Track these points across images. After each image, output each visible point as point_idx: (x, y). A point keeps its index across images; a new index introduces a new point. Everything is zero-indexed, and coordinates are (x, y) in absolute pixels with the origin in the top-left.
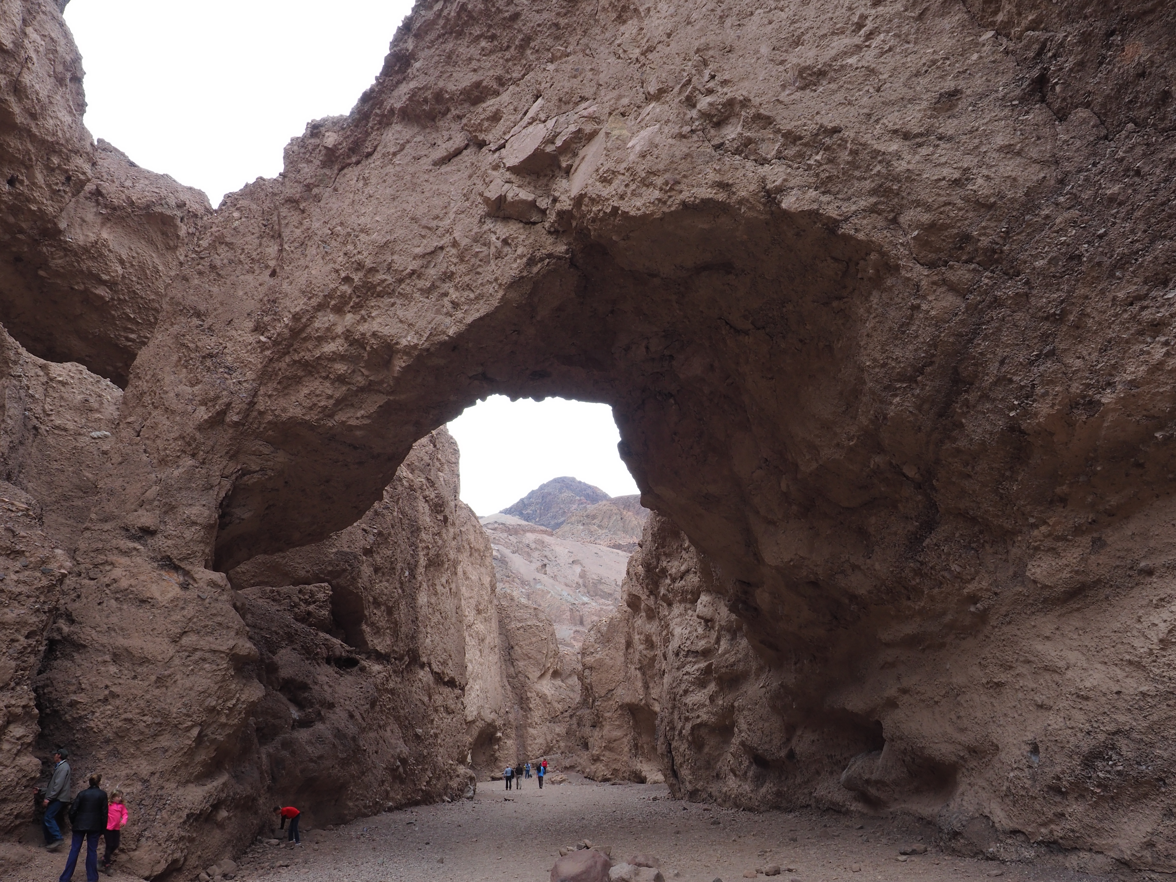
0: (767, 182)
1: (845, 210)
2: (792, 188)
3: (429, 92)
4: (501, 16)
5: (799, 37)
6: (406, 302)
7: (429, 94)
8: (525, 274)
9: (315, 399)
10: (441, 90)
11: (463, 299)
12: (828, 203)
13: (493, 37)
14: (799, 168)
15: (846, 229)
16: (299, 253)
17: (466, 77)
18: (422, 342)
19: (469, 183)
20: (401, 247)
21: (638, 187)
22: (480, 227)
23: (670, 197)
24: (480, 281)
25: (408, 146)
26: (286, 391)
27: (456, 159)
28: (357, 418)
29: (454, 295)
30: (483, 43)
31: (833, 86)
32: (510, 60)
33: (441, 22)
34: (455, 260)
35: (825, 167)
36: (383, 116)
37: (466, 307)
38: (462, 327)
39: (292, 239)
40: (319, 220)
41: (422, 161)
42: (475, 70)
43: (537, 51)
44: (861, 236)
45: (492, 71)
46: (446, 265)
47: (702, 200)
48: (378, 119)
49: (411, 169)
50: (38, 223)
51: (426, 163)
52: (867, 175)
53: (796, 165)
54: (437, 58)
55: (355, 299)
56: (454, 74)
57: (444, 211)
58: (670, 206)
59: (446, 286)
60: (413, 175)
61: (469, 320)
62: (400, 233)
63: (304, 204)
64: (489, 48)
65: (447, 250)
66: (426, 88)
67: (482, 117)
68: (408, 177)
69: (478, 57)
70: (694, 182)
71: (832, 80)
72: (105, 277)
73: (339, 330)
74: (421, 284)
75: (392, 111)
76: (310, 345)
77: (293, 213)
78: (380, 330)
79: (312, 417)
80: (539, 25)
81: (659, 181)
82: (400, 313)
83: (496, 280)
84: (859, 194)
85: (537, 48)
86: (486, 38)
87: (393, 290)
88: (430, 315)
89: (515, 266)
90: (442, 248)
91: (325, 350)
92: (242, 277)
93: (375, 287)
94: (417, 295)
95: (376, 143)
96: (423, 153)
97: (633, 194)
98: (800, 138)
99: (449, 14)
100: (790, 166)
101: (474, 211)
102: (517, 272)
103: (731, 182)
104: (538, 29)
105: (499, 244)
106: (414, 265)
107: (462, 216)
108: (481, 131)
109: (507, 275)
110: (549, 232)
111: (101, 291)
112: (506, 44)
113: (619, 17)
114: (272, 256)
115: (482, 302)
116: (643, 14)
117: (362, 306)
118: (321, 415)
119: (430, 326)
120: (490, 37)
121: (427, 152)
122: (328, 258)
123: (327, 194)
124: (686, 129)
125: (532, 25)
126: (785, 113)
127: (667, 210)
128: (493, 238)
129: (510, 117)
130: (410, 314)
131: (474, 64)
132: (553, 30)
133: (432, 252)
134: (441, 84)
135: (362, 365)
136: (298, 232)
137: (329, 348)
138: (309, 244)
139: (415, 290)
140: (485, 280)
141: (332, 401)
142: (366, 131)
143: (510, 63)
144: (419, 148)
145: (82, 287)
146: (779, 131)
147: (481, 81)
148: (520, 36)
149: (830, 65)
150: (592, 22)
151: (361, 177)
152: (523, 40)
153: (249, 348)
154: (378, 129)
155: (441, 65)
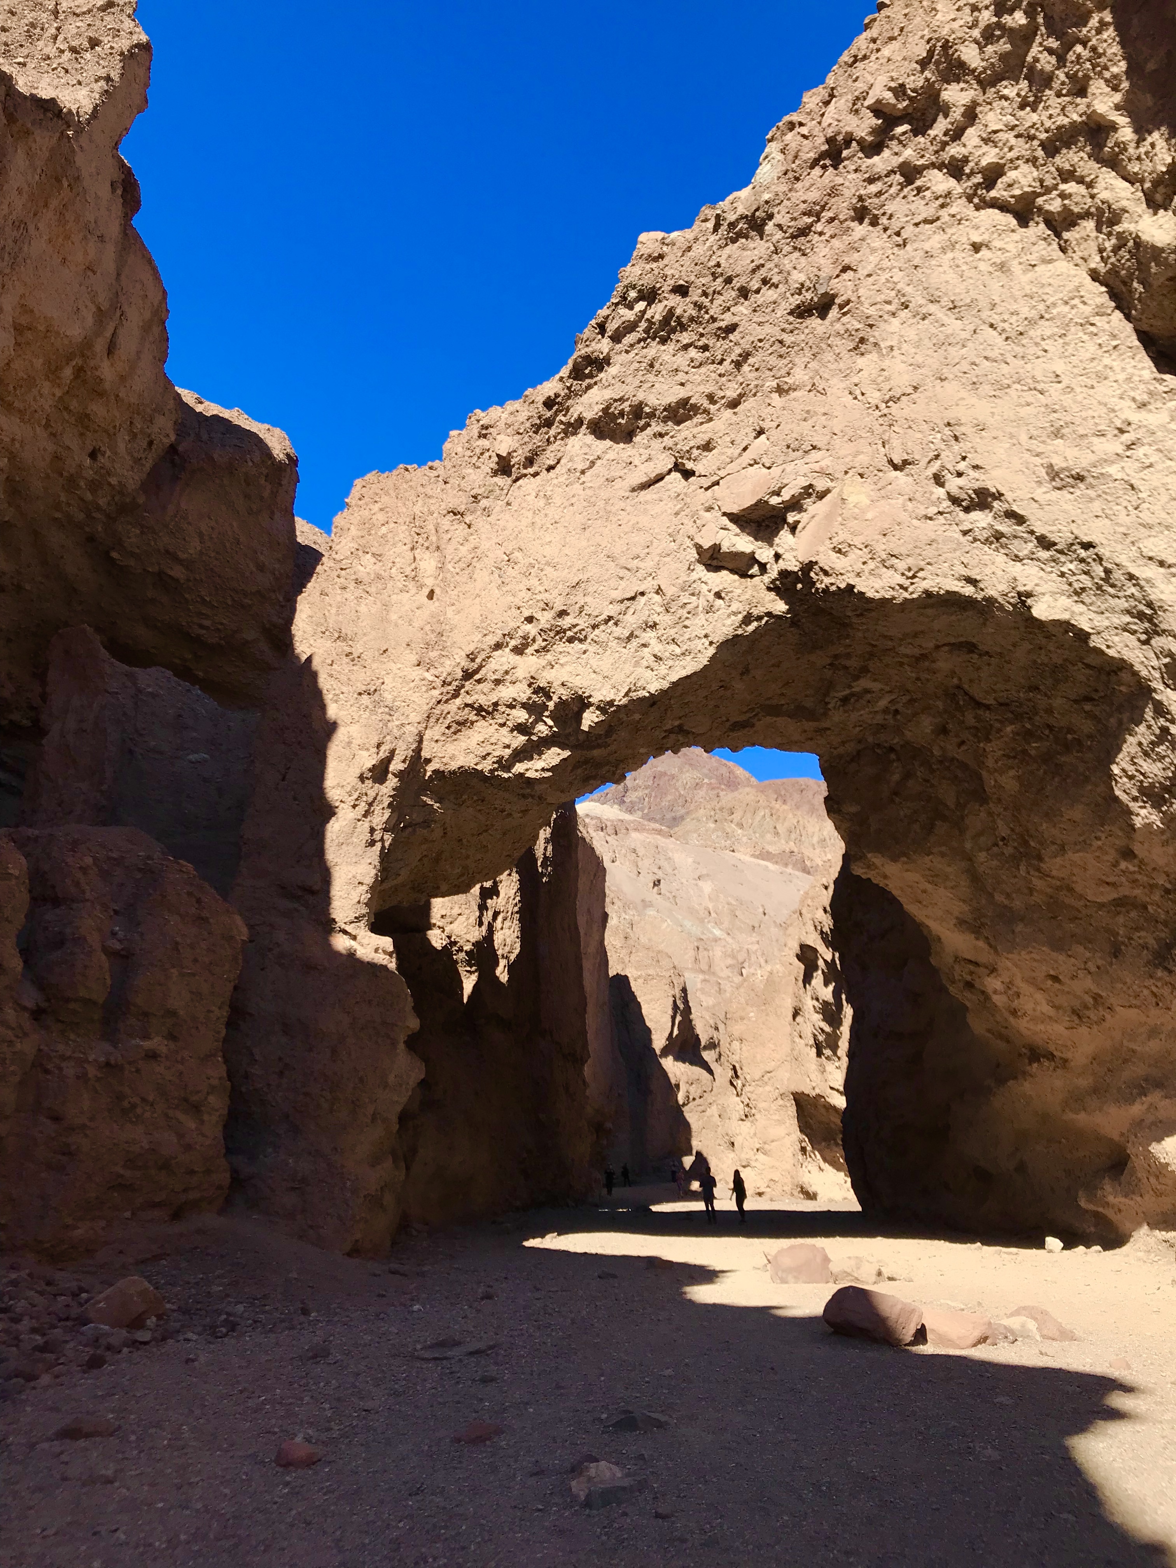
0: (1018, 583)
1: (1097, 624)
2: (1044, 594)
3: (627, 404)
4: (716, 325)
5: (1058, 430)
6: (600, 651)
7: (626, 406)
8: (740, 632)
9: (489, 748)
10: (641, 403)
11: (667, 654)
12: (1081, 614)
13: (705, 348)
14: (1052, 572)
15: (1096, 642)
16: (466, 576)
17: (672, 390)
18: (620, 700)
19: (676, 521)
20: (595, 588)
21: (877, 567)
22: (689, 575)
23: (912, 584)
24: (687, 636)
25: (599, 463)
26: (455, 737)
27: (657, 485)
28: (537, 771)
29: (657, 647)
30: (693, 353)
31: (1091, 493)
32: (724, 375)
33: (643, 325)
34: (659, 609)
35: (1078, 577)
36: (569, 424)
37: (670, 663)
38: (665, 685)
39: (457, 558)
40: (489, 539)
41: (618, 484)
42: (682, 384)
43: (757, 370)
44: (1111, 652)
45: (702, 386)
46: (647, 613)
47: (948, 592)
48: (562, 427)
49: (604, 494)
50: (116, 498)
51: (622, 487)
52: (1121, 594)
53: (1050, 569)
54: (637, 365)
55: (540, 643)
56: (657, 385)
57: (647, 550)
58: (912, 593)
59: (649, 636)
60: (607, 501)
61: (674, 677)
62: (593, 571)
63: (471, 518)
64: (700, 360)
65: (650, 596)
66: (622, 400)
67: (692, 443)
68: (601, 504)
69: (687, 369)
70: (939, 572)
71: (1092, 486)
72: (182, 556)
73: (520, 673)
74: (618, 631)
75: (580, 421)
76: (485, 687)
77: (456, 526)
78: (570, 680)
79: (486, 766)
80: (760, 341)
81: (901, 565)
82: (594, 662)
83: (706, 636)
84: (1113, 611)
85: (756, 366)
86: (696, 347)
87: (586, 637)
88: (628, 668)
89: (728, 622)
90: (642, 594)
91: (503, 695)
92: (394, 597)
93: (565, 632)
94: (613, 644)
95: (560, 455)
96: (618, 474)
97: (872, 572)
98: (1055, 544)
99: (653, 317)
100: (1043, 569)
101: (682, 555)
102: (731, 629)
103: (978, 578)
104: (760, 344)
105: (711, 597)
106: (612, 610)
107: (667, 559)
108: (689, 459)
109: (719, 632)
110: (769, 589)
111: (178, 572)
112: (719, 357)
113: (856, 348)
114: (429, 573)
115: (688, 658)
116: (884, 351)
117: (548, 651)
118: (496, 766)
119: (629, 680)
120: (701, 347)
121: (622, 474)
122: (504, 589)
123: (498, 508)
124: (933, 510)
125: (752, 339)
126: (1040, 514)
127: (909, 597)
128: (704, 588)
129: (726, 450)
130: (605, 663)
131: (681, 377)
132: (777, 346)
133: (633, 598)
134: (641, 396)
135: (546, 713)
136: (464, 550)
137: (506, 693)
138: (478, 565)
139: (611, 639)
140: (693, 635)
141: (508, 752)
142: (548, 440)
143: (724, 379)
144: (612, 468)
145: (156, 569)
146: (1032, 532)
147: (689, 398)
148: (738, 350)
149: (1089, 471)
150: (824, 346)
151: (541, 494)
152: (740, 355)
153: (412, 685)
154: (562, 439)
155: (641, 373)
